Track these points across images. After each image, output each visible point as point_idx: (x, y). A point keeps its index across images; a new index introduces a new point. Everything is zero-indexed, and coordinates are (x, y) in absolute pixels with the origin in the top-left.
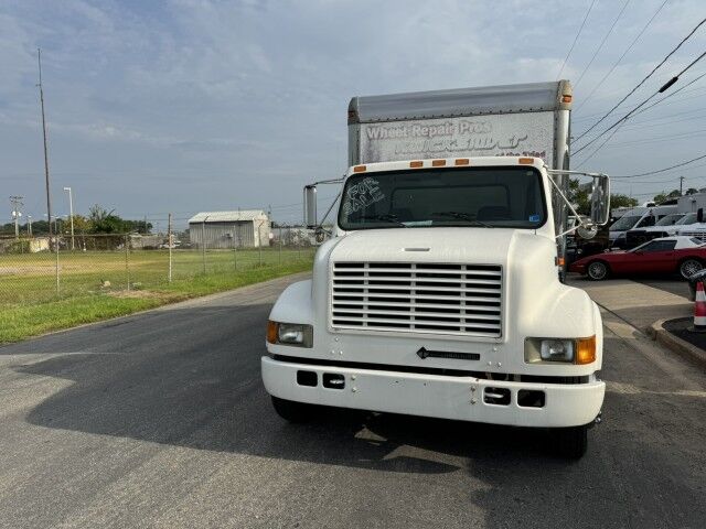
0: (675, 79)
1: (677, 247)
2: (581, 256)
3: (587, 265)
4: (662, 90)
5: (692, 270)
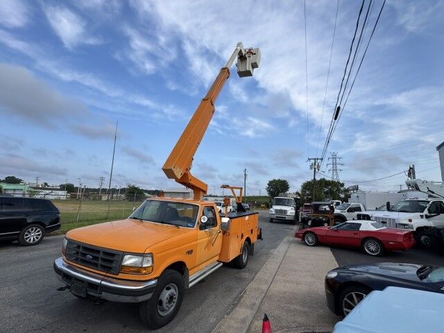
3: (303, 235)
5: (373, 248)
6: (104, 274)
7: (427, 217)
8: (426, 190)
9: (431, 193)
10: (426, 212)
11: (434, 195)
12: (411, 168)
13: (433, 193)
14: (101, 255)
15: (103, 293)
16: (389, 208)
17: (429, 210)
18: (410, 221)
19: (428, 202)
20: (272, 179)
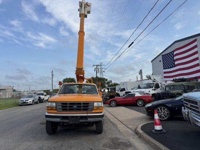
0: (133, 43)
1: (135, 96)
2: (109, 99)
3: (110, 102)
4: (129, 47)
5: (140, 103)
6: (86, 112)
7: (154, 90)
8: (153, 79)
9: (154, 80)
10: (154, 88)
11: (155, 81)
12: (140, 71)
13: (155, 80)
14: (82, 105)
15: (89, 119)
16: (139, 88)
17: (155, 87)
18: (149, 92)
19: (154, 84)
20: (65, 78)
